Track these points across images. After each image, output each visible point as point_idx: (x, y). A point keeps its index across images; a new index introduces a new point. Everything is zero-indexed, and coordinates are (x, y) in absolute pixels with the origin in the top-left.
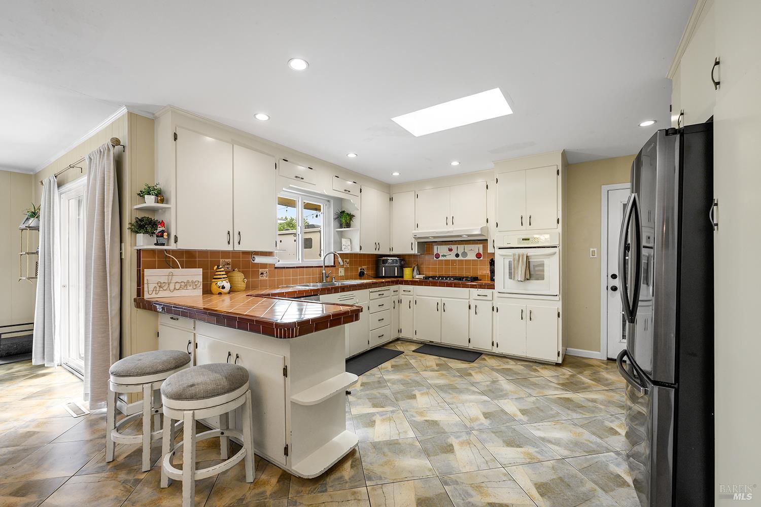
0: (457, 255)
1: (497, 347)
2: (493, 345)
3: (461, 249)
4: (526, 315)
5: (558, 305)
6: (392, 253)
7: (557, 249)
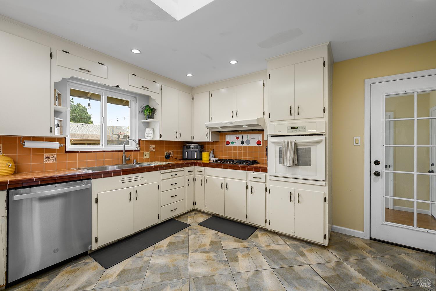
0: (242, 143)
1: (269, 224)
2: (266, 222)
3: (244, 137)
4: (295, 197)
5: (324, 191)
6: (193, 140)
7: (324, 136)
